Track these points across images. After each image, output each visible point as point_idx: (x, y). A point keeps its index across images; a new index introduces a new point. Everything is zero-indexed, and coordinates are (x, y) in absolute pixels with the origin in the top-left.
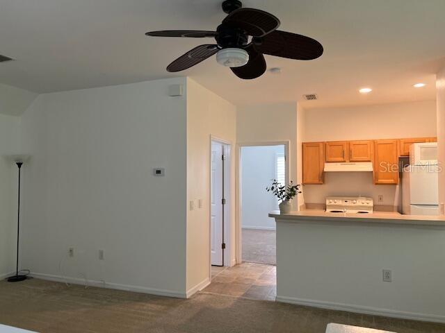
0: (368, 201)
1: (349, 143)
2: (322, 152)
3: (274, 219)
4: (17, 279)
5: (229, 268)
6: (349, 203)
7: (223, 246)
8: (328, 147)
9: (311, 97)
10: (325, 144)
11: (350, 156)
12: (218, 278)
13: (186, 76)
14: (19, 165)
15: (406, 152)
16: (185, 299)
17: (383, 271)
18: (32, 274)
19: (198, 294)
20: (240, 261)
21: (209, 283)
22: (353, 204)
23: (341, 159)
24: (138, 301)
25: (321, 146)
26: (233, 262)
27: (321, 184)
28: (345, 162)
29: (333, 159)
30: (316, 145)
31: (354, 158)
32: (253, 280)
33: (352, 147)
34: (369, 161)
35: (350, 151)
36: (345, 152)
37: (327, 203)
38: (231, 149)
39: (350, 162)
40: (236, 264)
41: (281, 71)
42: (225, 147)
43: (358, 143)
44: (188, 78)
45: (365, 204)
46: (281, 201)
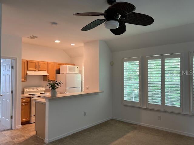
0: (43, 88)
1: (38, 62)
2: (26, 65)
6: (35, 90)
11: (39, 68)
15: (59, 68)
22: (37, 90)
23: (35, 69)
27: (25, 81)
28: (36, 70)
29: (31, 69)
30: (23, 61)
33: (39, 64)
34: (46, 71)
35: (38, 66)
37: (25, 90)
39: (38, 71)
45: (42, 90)
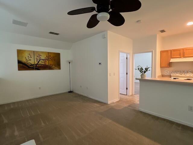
1: (183, 49)
2: (169, 54)
3: (139, 80)
4: (70, 92)
5: (129, 96)
6: (183, 75)
7: (127, 89)
8: (173, 52)
9: (163, 31)
10: (171, 51)
11: (184, 55)
12: (123, 99)
13: (107, 31)
14: (70, 63)
16: (107, 104)
17: (189, 106)
18: (74, 91)
19: (113, 103)
20: (134, 94)
21: (119, 100)
22: (185, 76)
23: (179, 57)
24: (94, 102)
25: (169, 52)
26: (131, 94)
27: (169, 67)
28: (181, 57)
29: (174, 57)
30: (167, 51)
31: (186, 56)
32: (135, 101)
33: (185, 51)
35: (184, 53)
36: (181, 54)
37: (172, 75)
38: (130, 55)
40: (132, 95)
41: (141, 21)
42: (128, 54)
43: (188, 49)
44: (108, 31)
45: (191, 76)
46: (141, 74)
